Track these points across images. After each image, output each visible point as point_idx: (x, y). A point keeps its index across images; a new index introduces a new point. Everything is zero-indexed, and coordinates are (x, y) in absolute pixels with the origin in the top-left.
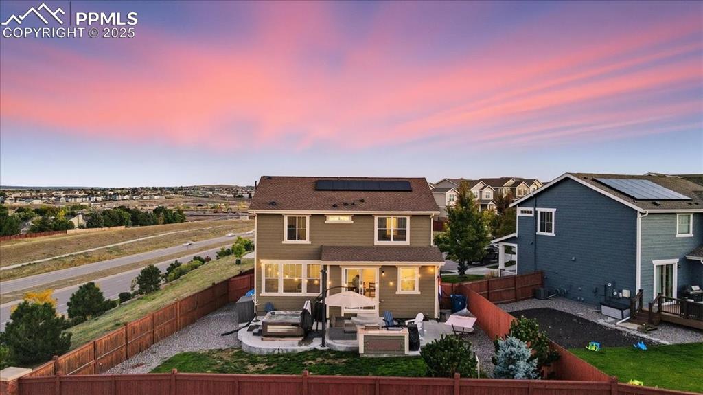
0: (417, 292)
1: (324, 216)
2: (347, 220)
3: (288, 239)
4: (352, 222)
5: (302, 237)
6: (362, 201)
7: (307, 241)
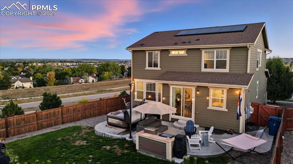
0: (224, 109)
1: (168, 51)
2: (182, 53)
3: (149, 67)
4: (186, 55)
5: (156, 65)
6: (198, 40)
7: (159, 68)
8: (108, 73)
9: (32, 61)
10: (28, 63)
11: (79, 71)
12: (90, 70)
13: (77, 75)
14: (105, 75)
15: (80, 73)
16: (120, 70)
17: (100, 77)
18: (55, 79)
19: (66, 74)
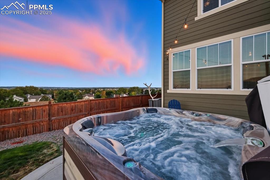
8: (134, 92)
9: (99, 88)
10: (97, 89)
11: (119, 91)
12: (125, 91)
13: (118, 93)
14: (133, 93)
15: (119, 92)
16: (141, 91)
17: (130, 95)
18: (105, 95)
19: (111, 92)
